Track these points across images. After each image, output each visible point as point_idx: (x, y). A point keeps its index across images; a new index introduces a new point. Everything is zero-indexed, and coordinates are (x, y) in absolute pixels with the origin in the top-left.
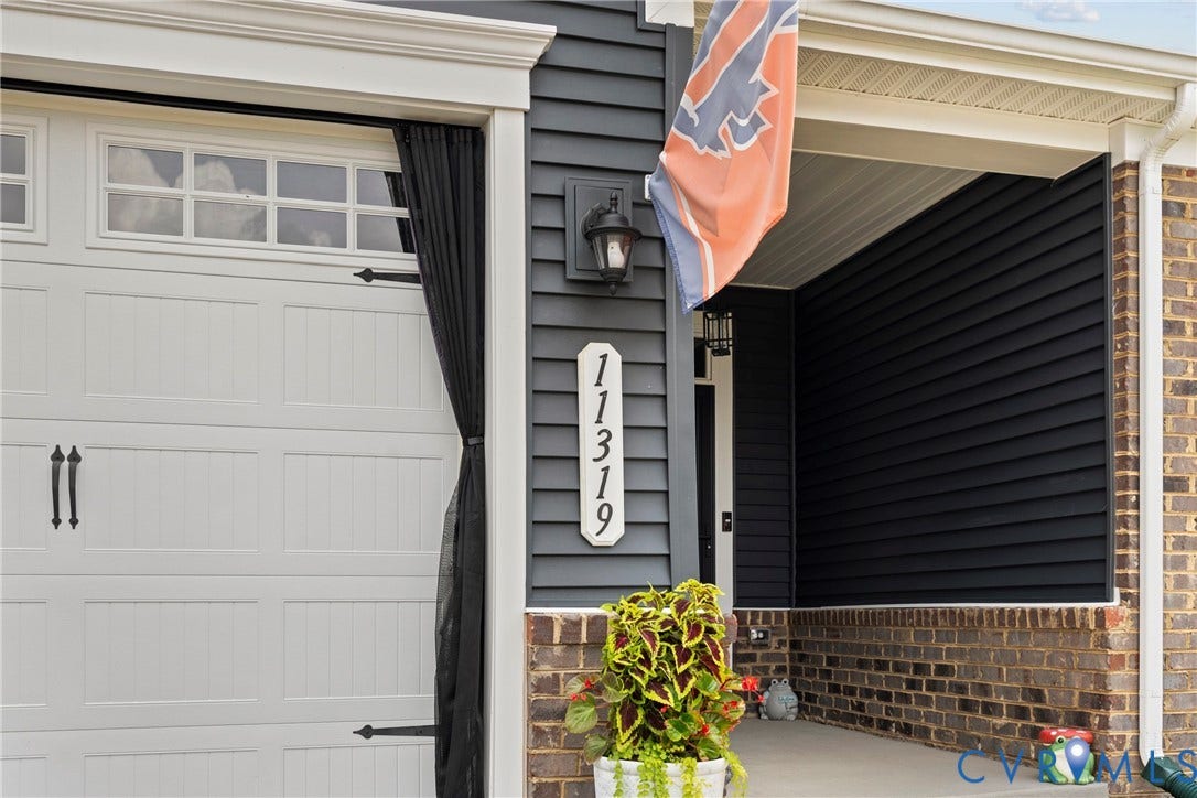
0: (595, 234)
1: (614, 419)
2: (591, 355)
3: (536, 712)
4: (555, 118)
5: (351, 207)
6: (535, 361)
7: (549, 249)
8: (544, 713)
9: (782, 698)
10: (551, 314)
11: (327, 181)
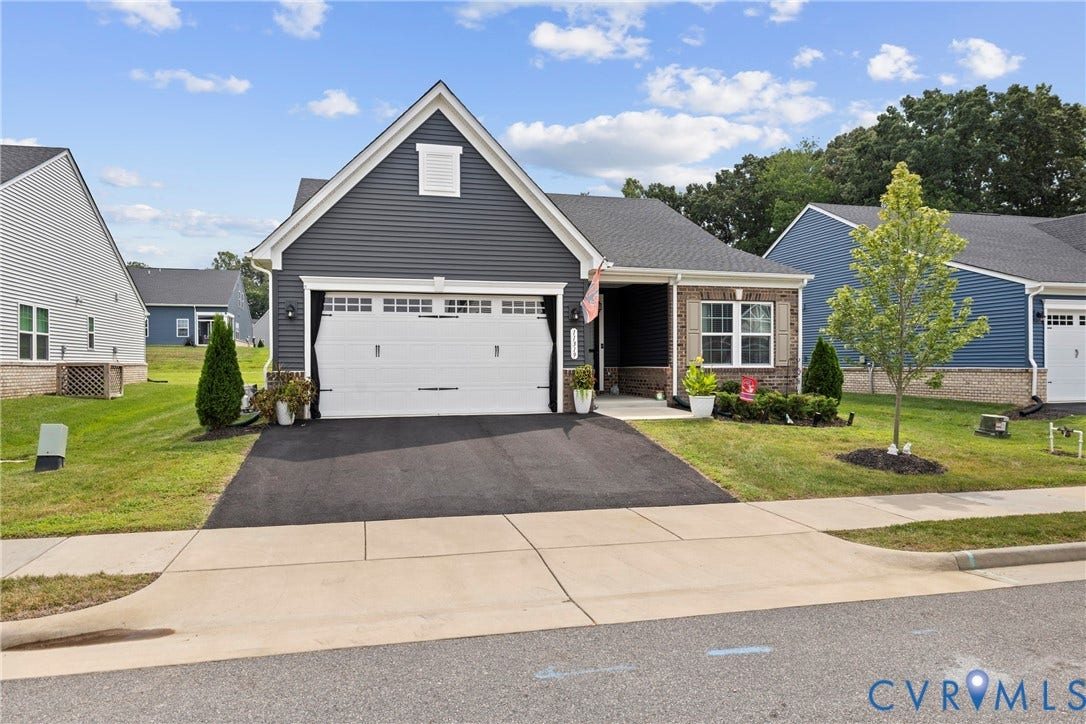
0: (573, 312)
1: (576, 340)
2: (572, 330)
3: (564, 384)
4: (567, 295)
5: (536, 308)
6: (564, 332)
7: (566, 315)
8: (566, 384)
9: (615, 389)
10: (567, 324)
11: (532, 304)
